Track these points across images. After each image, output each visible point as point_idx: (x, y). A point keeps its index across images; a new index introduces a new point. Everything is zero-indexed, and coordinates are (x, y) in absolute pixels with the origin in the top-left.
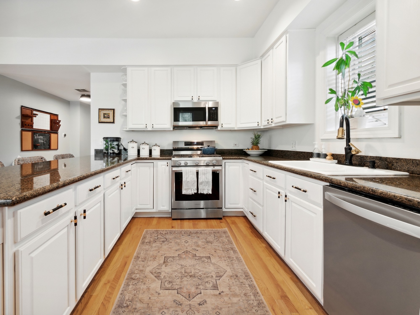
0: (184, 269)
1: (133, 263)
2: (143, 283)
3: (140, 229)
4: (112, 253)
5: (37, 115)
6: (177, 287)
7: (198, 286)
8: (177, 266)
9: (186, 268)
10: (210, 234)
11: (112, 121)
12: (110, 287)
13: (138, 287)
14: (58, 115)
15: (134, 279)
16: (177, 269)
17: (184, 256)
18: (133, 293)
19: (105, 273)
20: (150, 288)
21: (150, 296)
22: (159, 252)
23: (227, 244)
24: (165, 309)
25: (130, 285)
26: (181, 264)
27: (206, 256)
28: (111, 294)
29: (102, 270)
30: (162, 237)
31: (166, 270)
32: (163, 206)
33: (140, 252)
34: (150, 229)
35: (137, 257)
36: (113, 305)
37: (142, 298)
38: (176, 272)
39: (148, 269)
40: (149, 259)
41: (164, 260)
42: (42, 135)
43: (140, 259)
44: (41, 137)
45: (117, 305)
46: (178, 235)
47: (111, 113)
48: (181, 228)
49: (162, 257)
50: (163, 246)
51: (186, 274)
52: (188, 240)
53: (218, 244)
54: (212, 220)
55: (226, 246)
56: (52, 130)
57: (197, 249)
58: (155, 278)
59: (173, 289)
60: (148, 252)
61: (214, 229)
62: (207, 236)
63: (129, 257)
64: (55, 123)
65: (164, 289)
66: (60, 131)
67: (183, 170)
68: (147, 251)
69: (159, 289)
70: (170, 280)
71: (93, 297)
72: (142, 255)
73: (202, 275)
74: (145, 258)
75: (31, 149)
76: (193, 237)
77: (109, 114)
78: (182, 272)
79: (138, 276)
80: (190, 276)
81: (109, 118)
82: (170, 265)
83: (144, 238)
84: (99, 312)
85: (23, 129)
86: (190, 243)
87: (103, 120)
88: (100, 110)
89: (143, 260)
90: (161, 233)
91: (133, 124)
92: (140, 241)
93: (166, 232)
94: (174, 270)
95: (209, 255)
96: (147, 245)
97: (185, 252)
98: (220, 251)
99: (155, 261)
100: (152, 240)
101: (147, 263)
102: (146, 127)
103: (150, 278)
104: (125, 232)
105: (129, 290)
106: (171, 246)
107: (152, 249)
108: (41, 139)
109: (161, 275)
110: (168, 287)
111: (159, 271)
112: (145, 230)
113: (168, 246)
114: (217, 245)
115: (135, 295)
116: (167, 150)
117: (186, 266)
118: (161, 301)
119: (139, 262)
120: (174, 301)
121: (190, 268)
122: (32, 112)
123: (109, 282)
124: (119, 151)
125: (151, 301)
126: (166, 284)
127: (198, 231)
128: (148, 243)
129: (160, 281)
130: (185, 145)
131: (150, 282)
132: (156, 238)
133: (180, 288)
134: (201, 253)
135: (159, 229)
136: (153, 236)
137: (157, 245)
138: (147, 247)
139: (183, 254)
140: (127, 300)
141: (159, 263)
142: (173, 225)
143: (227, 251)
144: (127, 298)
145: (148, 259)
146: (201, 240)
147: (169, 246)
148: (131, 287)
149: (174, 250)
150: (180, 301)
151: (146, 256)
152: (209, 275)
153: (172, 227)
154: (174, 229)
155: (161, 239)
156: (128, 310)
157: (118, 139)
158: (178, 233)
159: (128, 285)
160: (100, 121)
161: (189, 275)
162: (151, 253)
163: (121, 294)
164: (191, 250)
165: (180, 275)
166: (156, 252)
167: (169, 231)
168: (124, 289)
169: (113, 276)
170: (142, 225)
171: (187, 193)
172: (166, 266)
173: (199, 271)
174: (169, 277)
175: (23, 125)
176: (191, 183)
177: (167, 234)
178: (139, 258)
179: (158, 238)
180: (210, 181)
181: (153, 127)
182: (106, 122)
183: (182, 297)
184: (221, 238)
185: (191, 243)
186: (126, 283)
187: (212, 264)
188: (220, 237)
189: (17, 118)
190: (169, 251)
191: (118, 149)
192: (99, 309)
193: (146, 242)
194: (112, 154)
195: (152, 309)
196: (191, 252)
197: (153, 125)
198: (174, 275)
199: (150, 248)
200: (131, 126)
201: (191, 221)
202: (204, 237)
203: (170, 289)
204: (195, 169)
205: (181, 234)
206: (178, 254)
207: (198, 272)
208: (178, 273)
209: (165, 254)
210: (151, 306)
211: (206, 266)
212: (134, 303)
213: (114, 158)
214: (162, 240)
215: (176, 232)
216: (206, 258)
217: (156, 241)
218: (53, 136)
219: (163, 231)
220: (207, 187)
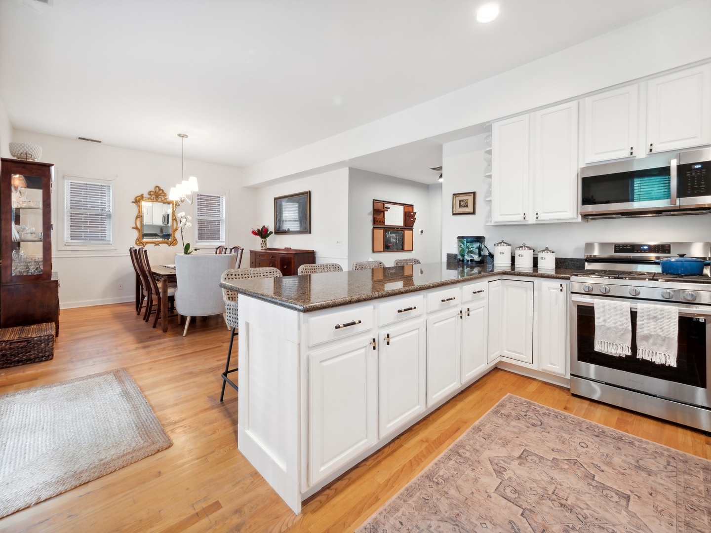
0: (553, 487)
1: (469, 433)
2: (471, 468)
3: (501, 389)
4: (445, 408)
5: (389, 208)
6: (525, 505)
7: (569, 529)
8: (541, 475)
9: (559, 487)
10: (656, 455)
11: (472, 211)
12: (426, 448)
13: (461, 468)
14: (413, 205)
15: (460, 456)
16: (539, 478)
17: (566, 467)
18: (452, 472)
19: (426, 428)
20: (478, 479)
21: (474, 491)
22: (517, 437)
23: (699, 497)
24: (489, 522)
25: (451, 460)
26: (552, 475)
27: (619, 490)
28: (425, 456)
29: (424, 422)
30: (535, 417)
31: (515, 470)
32: (551, 364)
33: (485, 423)
34: (518, 397)
35: (478, 428)
36: (421, 470)
37: (462, 486)
38: (534, 483)
39: (487, 454)
40: (496, 439)
41: (522, 454)
42: (394, 233)
43: (481, 433)
44: (394, 235)
45: (425, 473)
46: (570, 426)
47: (470, 198)
48: (585, 416)
49: (520, 448)
50: (530, 432)
51: (554, 497)
52: (589, 444)
53: (670, 485)
54: (680, 430)
55: (694, 499)
56: (406, 226)
57: (602, 468)
58: (493, 471)
59: (517, 503)
60: (499, 430)
61: (673, 450)
62: (643, 456)
63: (466, 423)
64: (409, 217)
65: (500, 495)
66: (415, 226)
67: (598, 303)
68: (497, 428)
69: (493, 490)
70: (518, 488)
71: (403, 447)
72: (487, 429)
73: (589, 516)
74: (490, 436)
75: (382, 250)
76: (604, 444)
77: (468, 200)
78: (547, 489)
79: (468, 454)
80: (562, 505)
81: (467, 206)
82: (528, 467)
83: (501, 406)
84: (403, 469)
85: (375, 226)
86: (591, 451)
87: (459, 210)
88: (454, 197)
89: (486, 437)
90: (535, 410)
91: (501, 215)
92: (493, 408)
93: (547, 412)
94: (533, 478)
95: (629, 493)
96: (502, 417)
97: (572, 461)
98: (668, 499)
99: (504, 448)
100: (513, 413)
101: (489, 444)
102: (524, 218)
103: (485, 467)
104: (474, 386)
105: (449, 465)
106: (545, 439)
107: (508, 428)
108: (393, 238)
109: (504, 473)
110: (509, 495)
111: (504, 465)
112: (508, 394)
113: (539, 435)
114: (663, 485)
115: (452, 476)
116: (572, 260)
117: (561, 485)
118: (487, 508)
119: (477, 436)
120: (511, 522)
121: (568, 491)
122: (384, 205)
123: (427, 441)
124: (480, 258)
125: (473, 498)
126: (508, 490)
127: (624, 436)
128: (504, 416)
129: (500, 481)
130: (616, 251)
131: (482, 473)
132: (523, 414)
133: (531, 511)
134: (608, 478)
135: (534, 402)
136: (518, 409)
137: (520, 425)
138: (500, 421)
139: (566, 462)
140: (439, 476)
141: (510, 453)
142: (568, 406)
143: (689, 509)
144: (441, 473)
145: (493, 439)
146: (623, 457)
147: (541, 437)
148: (452, 462)
149: (549, 448)
150: (520, 528)
151: (493, 433)
152: (606, 526)
153: (566, 408)
154: (566, 413)
155: (530, 419)
156: (436, 488)
157: (479, 239)
158: (573, 423)
159: (449, 458)
160: (454, 212)
161: (560, 501)
162: (503, 433)
163: (436, 464)
164: (586, 464)
165: (540, 491)
166: (512, 435)
167: (555, 412)
168: (441, 460)
169: (435, 437)
170: (506, 385)
171: (606, 350)
172: (520, 464)
173: (585, 506)
174: (518, 484)
175: (375, 221)
176: (616, 333)
177: (546, 416)
178: (481, 431)
179: (526, 415)
180: (671, 336)
181: (537, 218)
182: (462, 212)
183: (527, 525)
184: (687, 477)
185: (594, 452)
186: (447, 454)
187: (628, 512)
188: (685, 472)
189: (369, 214)
190: (538, 445)
191: (480, 255)
192: (405, 465)
193: (502, 413)
194: (469, 263)
195: (468, 509)
196: (585, 466)
197: (537, 214)
198: (528, 485)
199: (505, 425)
200: (498, 217)
201: (618, 412)
202: (635, 455)
203: (512, 501)
204: (627, 305)
205: (578, 427)
206: (554, 458)
207: (582, 507)
208: (538, 486)
209: (526, 446)
210: (469, 504)
211: (607, 507)
212: (448, 485)
213: (472, 268)
214: (534, 421)
215: (569, 420)
216: (617, 494)
217: (519, 419)
218: (407, 233)
219: (542, 408)
220: (664, 348)
